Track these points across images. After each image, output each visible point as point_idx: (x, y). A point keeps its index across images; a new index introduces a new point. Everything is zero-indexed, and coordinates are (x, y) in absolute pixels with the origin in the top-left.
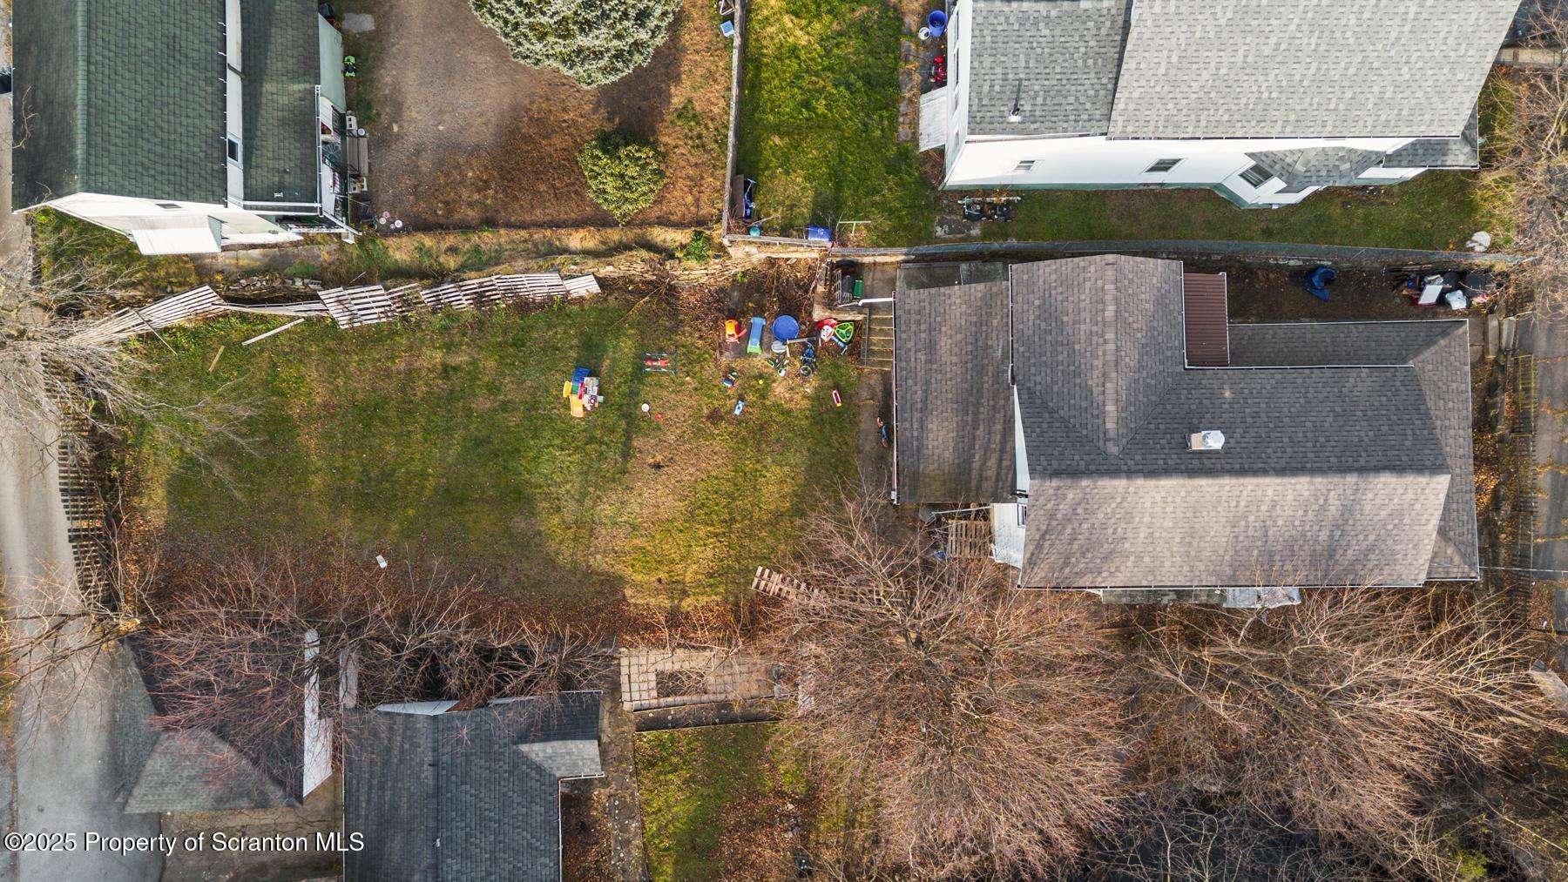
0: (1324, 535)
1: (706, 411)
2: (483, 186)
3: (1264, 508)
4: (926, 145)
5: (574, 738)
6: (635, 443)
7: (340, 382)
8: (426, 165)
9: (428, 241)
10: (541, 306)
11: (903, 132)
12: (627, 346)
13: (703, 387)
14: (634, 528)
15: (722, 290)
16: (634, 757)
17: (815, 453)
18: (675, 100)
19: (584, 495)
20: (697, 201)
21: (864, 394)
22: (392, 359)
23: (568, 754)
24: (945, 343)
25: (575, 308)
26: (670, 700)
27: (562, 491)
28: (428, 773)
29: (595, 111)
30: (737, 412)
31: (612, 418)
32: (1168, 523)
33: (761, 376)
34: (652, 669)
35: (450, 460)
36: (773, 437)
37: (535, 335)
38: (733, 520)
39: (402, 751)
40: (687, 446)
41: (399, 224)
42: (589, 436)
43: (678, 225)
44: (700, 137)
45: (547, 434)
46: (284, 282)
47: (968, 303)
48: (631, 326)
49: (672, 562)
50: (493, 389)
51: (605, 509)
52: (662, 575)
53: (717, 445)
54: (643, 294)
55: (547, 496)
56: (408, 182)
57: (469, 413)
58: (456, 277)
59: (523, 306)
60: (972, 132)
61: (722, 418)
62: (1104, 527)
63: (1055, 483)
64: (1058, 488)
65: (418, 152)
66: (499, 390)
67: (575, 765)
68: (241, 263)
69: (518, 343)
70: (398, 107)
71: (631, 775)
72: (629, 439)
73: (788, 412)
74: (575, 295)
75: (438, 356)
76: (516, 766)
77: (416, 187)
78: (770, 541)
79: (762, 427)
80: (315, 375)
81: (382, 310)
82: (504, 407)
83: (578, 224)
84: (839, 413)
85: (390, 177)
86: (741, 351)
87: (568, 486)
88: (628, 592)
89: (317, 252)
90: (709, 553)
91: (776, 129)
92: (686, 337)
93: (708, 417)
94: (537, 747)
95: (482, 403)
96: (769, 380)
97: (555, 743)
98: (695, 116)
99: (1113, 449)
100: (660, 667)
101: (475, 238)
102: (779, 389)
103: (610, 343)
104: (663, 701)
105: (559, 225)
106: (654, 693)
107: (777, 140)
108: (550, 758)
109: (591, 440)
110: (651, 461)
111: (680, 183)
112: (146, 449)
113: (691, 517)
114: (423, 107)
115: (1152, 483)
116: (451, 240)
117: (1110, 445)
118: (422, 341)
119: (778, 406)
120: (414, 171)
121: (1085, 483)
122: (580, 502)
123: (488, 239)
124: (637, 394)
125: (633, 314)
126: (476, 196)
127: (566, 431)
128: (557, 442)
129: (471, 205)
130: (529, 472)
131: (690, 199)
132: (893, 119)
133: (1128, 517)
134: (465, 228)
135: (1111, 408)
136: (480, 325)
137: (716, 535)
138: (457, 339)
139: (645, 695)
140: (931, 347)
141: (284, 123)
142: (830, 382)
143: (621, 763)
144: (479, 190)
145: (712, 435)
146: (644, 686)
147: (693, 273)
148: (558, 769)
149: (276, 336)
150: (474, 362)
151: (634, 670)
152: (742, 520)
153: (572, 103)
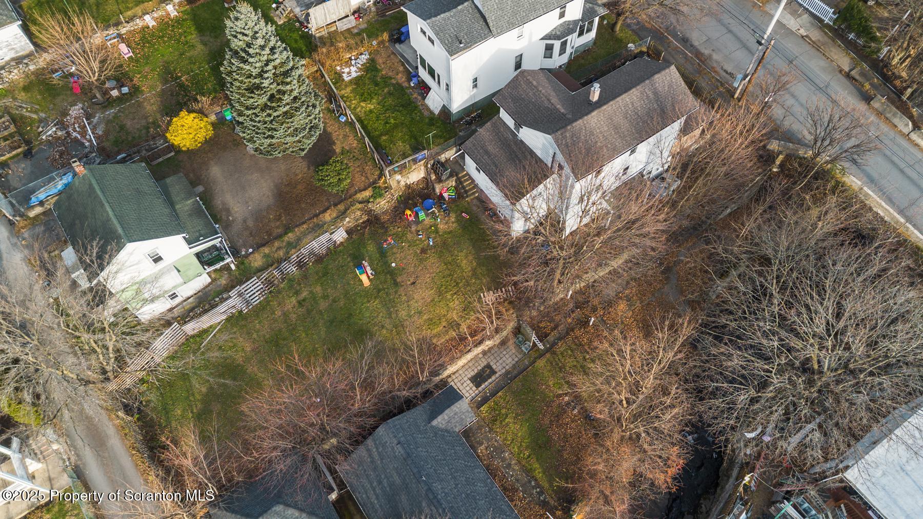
0: (655, 105)
1: (418, 252)
2: (278, 218)
3: (630, 106)
4: (437, 112)
5: (453, 404)
6: (398, 280)
7: (255, 336)
8: (250, 223)
9: (266, 250)
10: (327, 255)
11: (426, 113)
12: (371, 248)
13: (412, 244)
14: (420, 313)
15: (395, 207)
16: (485, 423)
17: (472, 239)
18: (337, 151)
19: (390, 314)
20: (367, 177)
21: (475, 208)
22: (273, 313)
23: (455, 414)
24: (490, 148)
25: (341, 248)
26: (483, 386)
27: (380, 318)
28: (399, 450)
29: (309, 169)
30: (431, 244)
31: (382, 277)
32: (606, 129)
33: (431, 226)
34: (466, 379)
35: (323, 337)
36: (452, 244)
37: (330, 267)
38: (457, 284)
39: (379, 454)
40: (420, 268)
41: (251, 250)
42: (377, 290)
43: (365, 189)
44: (354, 157)
45: (359, 300)
46: (210, 304)
47: (488, 131)
48: (368, 240)
49: (444, 316)
50: (325, 297)
51: (403, 314)
52: (444, 324)
53: (432, 260)
54: (365, 227)
55: (375, 325)
56: (247, 233)
57: (321, 313)
58: (287, 259)
59: (319, 259)
60: (451, 56)
61: (427, 250)
62: (586, 141)
63: (559, 132)
64: (562, 134)
65: (245, 221)
66: (328, 296)
67: (462, 419)
68: (186, 308)
69: (325, 274)
70: (228, 211)
71: (490, 432)
72: (395, 281)
73: (451, 232)
74: (338, 242)
75: (294, 300)
76: (436, 433)
77: (251, 234)
78: (478, 282)
79: (444, 243)
80: (241, 339)
81: (259, 292)
82: (334, 301)
83: (325, 211)
84: (470, 220)
85: (238, 236)
86: (418, 222)
87: (381, 314)
88: (434, 341)
89: (219, 283)
90: (457, 302)
91: (381, 135)
92: (393, 230)
93: (421, 253)
94: (440, 419)
95: (323, 305)
96: (436, 225)
97: (447, 412)
98: (348, 152)
99: (570, 116)
100: (469, 376)
101: (286, 238)
102: (441, 227)
103: (363, 251)
104: (480, 389)
105: (317, 216)
106: (474, 388)
107: (384, 138)
108: (448, 422)
109: (379, 291)
110: (409, 283)
111: (356, 176)
112: (174, 424)
113: (440, 293)
114: (239, 205)
115: (589, 116)
116: (276, 244)
117: (567, 116)
118: (283, 297)
119: (445, 233)
120: (247, 228)
121: (569, 127)
122: (390, 317)
123: (290, 236)
124: (387, 262)
125: (366, 236)
126: (278, 223)
127: (366, 294)
128: (365, 300)
129: (277, 227)
130: (361, 320)
131: (363, 178)
132: (420, 111)
133: (592, 133)
134: (279, 237)
135: (558, 106)
136: (305, 277)
137: (455, 293)
138: (298, 288)
139: (471, 392)
140: (487, 152)
141: (190, 215)
142: (459, 212)
143: (481, 430)
144: (278, 220)
145: (427, 258)
146: (468, 388)
147: (382, 205)
148: (455, 426)
149: (215, 335)
150: (311, 292)
151: (459, 384)
152: (461, 280)
153: (298, 172)
